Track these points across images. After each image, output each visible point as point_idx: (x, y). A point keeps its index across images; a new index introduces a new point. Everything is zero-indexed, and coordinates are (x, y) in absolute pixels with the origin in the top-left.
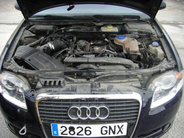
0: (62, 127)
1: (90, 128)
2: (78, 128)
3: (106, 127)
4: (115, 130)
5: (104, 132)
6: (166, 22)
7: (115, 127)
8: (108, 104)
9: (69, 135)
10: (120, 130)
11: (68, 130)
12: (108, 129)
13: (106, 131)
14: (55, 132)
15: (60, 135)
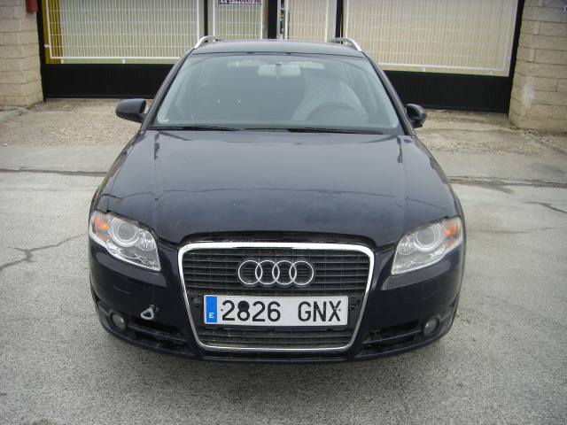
0: (224, 304)
1: (278, 305)
2: (255, 304)
3: (309, 305)
4: (325, 311)
5: (304, 316)
6: (470, 180)
7: (325, 304)
8: (312, 258)
9: (237, 322)
10: (335, 313)
11: (236, 310)
12: (311, 309)
13: (309, 313)
14: (211, 315)
15: (220, 321)
